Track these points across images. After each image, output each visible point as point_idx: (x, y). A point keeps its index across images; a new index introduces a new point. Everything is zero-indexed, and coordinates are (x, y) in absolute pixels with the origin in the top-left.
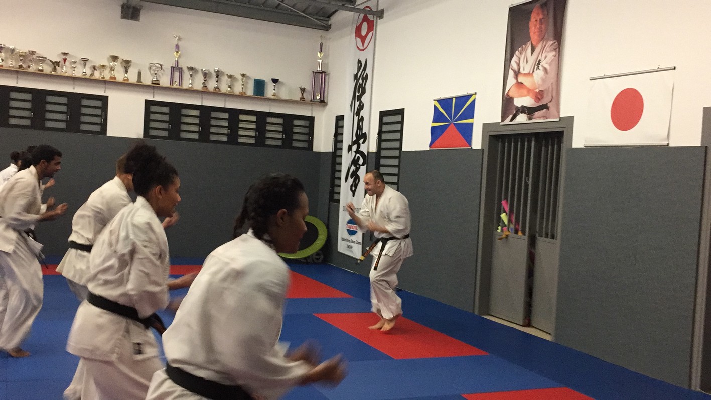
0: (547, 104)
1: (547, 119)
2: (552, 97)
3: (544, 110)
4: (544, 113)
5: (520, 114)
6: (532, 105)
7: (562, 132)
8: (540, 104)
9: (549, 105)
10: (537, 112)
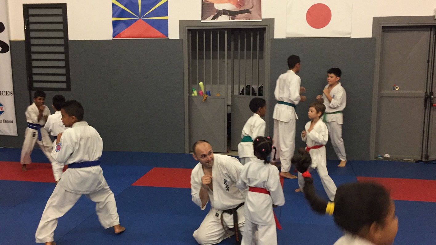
0: (248, 10)
1: (249, 19)
2: (253, 5)
3: (246, 13)
4: (245, 15)
5: (222, 15)
6: (234, 9)
7: (265, 28)
8: (242, 9)
9: (250, 10)
10: (240, 15)
